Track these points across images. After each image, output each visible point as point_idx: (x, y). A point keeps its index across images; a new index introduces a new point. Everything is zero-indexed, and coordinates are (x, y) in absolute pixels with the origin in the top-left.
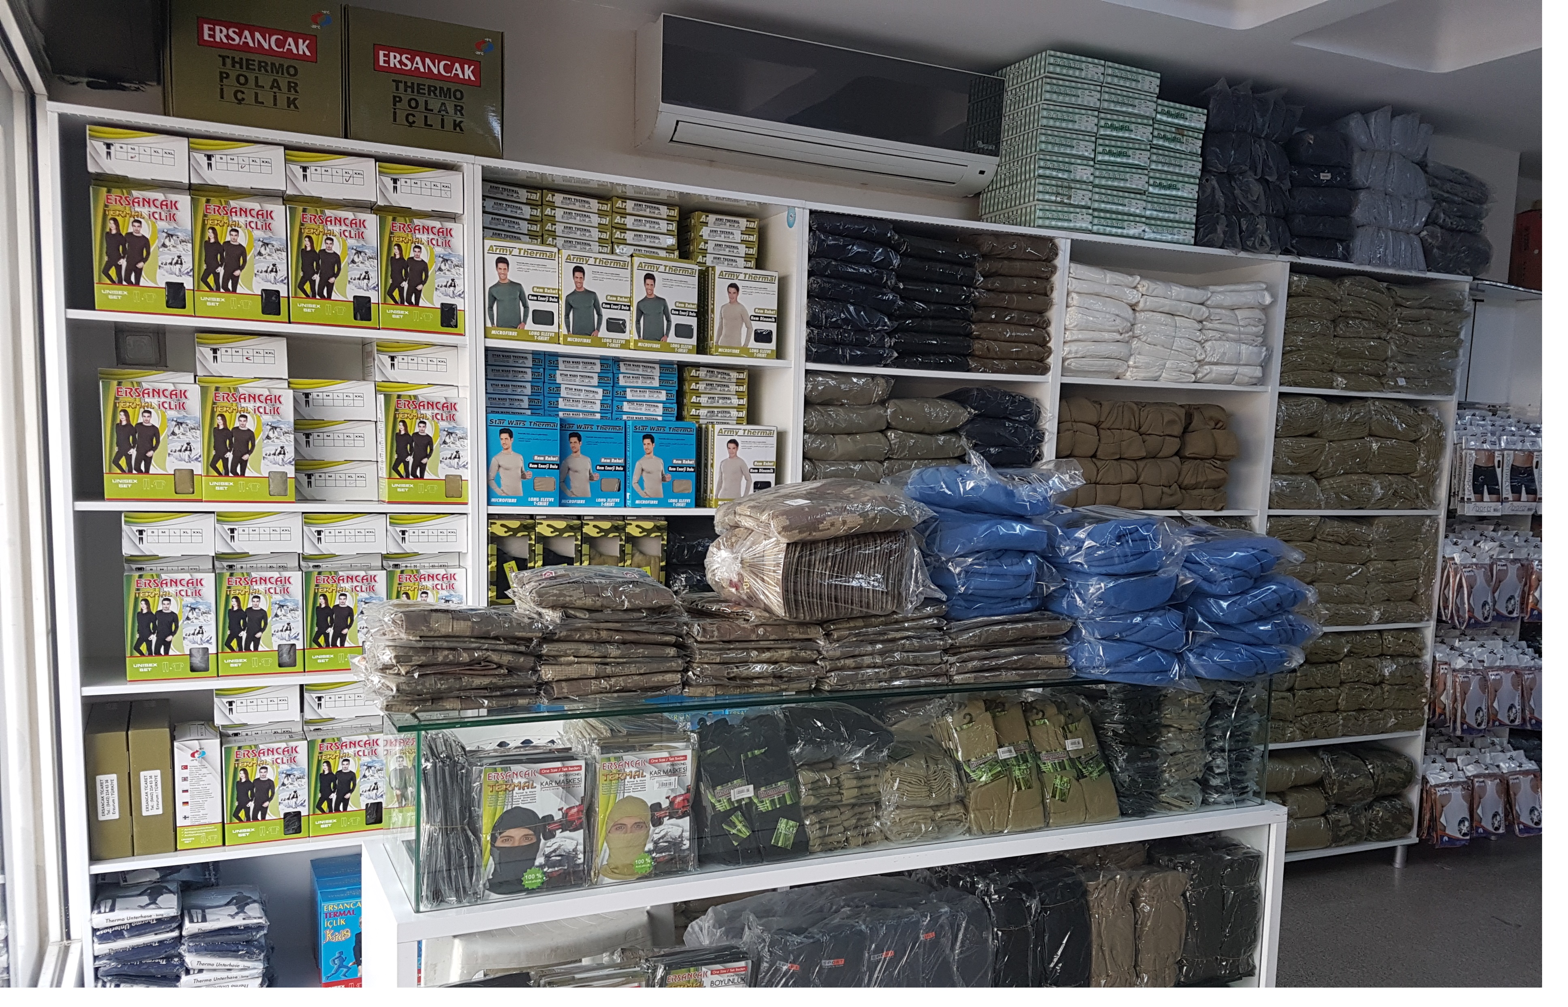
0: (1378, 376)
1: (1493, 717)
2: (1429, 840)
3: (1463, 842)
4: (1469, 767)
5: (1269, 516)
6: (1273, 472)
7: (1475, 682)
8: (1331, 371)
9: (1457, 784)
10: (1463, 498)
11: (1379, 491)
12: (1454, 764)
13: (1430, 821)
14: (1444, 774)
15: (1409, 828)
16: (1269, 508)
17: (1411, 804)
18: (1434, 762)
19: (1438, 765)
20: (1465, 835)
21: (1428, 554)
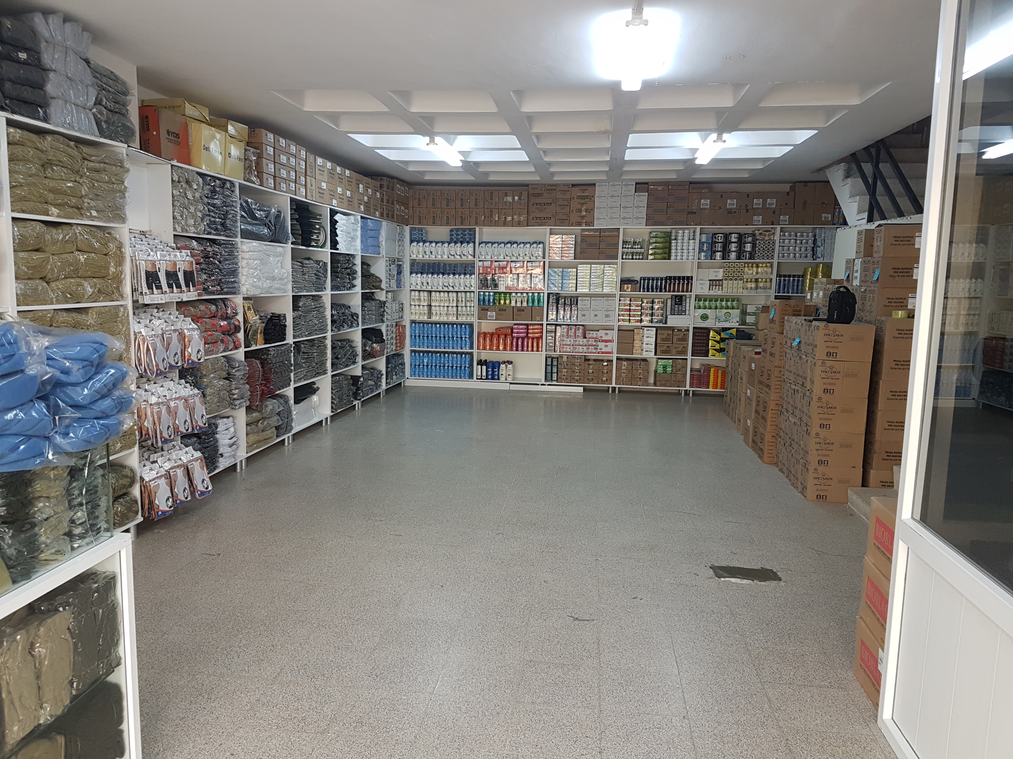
0: (78, 208)
1: (176, 430)
2: (149, 517)
3: (170, 512)
4: (165, 464)
5: (18, 312)
6: (17, 278)
7: (164, 409)
8: (46, 203)
9: (161, 476)
10: (141, 293)
11: (90, 290)
12: (156, 464)
13: (149, 504)
14: (153, 472)
15: (137, 513)
16: (18, 306)
17: (135, 497)
18: (144, 466)
19: (148, 468)
20: (170, 507)
21: (125, 331)
